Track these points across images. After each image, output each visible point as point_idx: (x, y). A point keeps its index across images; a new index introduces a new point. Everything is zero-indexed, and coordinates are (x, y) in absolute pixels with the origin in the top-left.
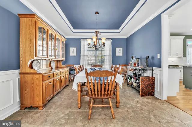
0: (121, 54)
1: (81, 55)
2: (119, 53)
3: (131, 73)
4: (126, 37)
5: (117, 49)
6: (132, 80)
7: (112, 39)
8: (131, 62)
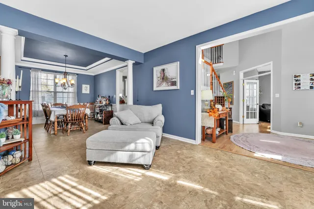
0: (88, 92)
1: (31, 90)
2: (86, 90)
3: (97, 110)
4: (93, 75)
5: (84, 86)
6: (99, 115)
7: (77, 74)
8: (98, 101)
